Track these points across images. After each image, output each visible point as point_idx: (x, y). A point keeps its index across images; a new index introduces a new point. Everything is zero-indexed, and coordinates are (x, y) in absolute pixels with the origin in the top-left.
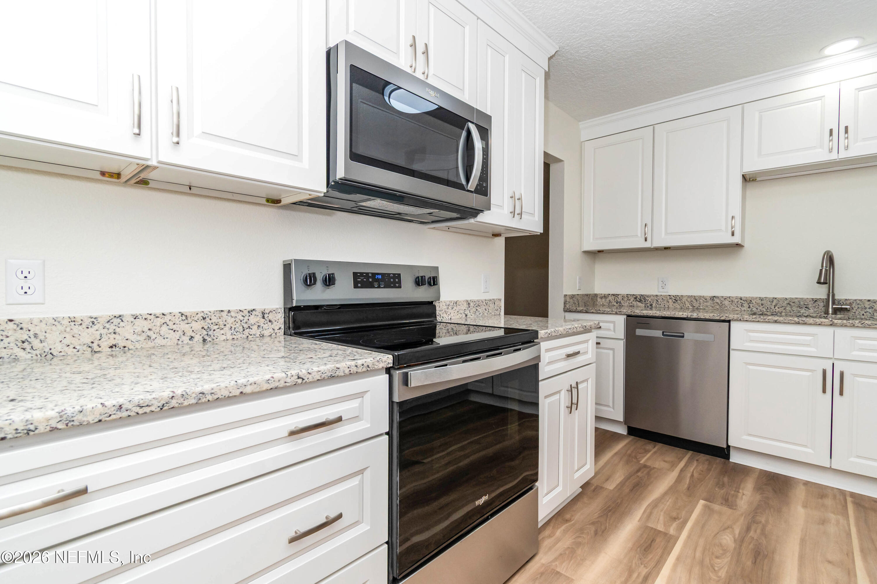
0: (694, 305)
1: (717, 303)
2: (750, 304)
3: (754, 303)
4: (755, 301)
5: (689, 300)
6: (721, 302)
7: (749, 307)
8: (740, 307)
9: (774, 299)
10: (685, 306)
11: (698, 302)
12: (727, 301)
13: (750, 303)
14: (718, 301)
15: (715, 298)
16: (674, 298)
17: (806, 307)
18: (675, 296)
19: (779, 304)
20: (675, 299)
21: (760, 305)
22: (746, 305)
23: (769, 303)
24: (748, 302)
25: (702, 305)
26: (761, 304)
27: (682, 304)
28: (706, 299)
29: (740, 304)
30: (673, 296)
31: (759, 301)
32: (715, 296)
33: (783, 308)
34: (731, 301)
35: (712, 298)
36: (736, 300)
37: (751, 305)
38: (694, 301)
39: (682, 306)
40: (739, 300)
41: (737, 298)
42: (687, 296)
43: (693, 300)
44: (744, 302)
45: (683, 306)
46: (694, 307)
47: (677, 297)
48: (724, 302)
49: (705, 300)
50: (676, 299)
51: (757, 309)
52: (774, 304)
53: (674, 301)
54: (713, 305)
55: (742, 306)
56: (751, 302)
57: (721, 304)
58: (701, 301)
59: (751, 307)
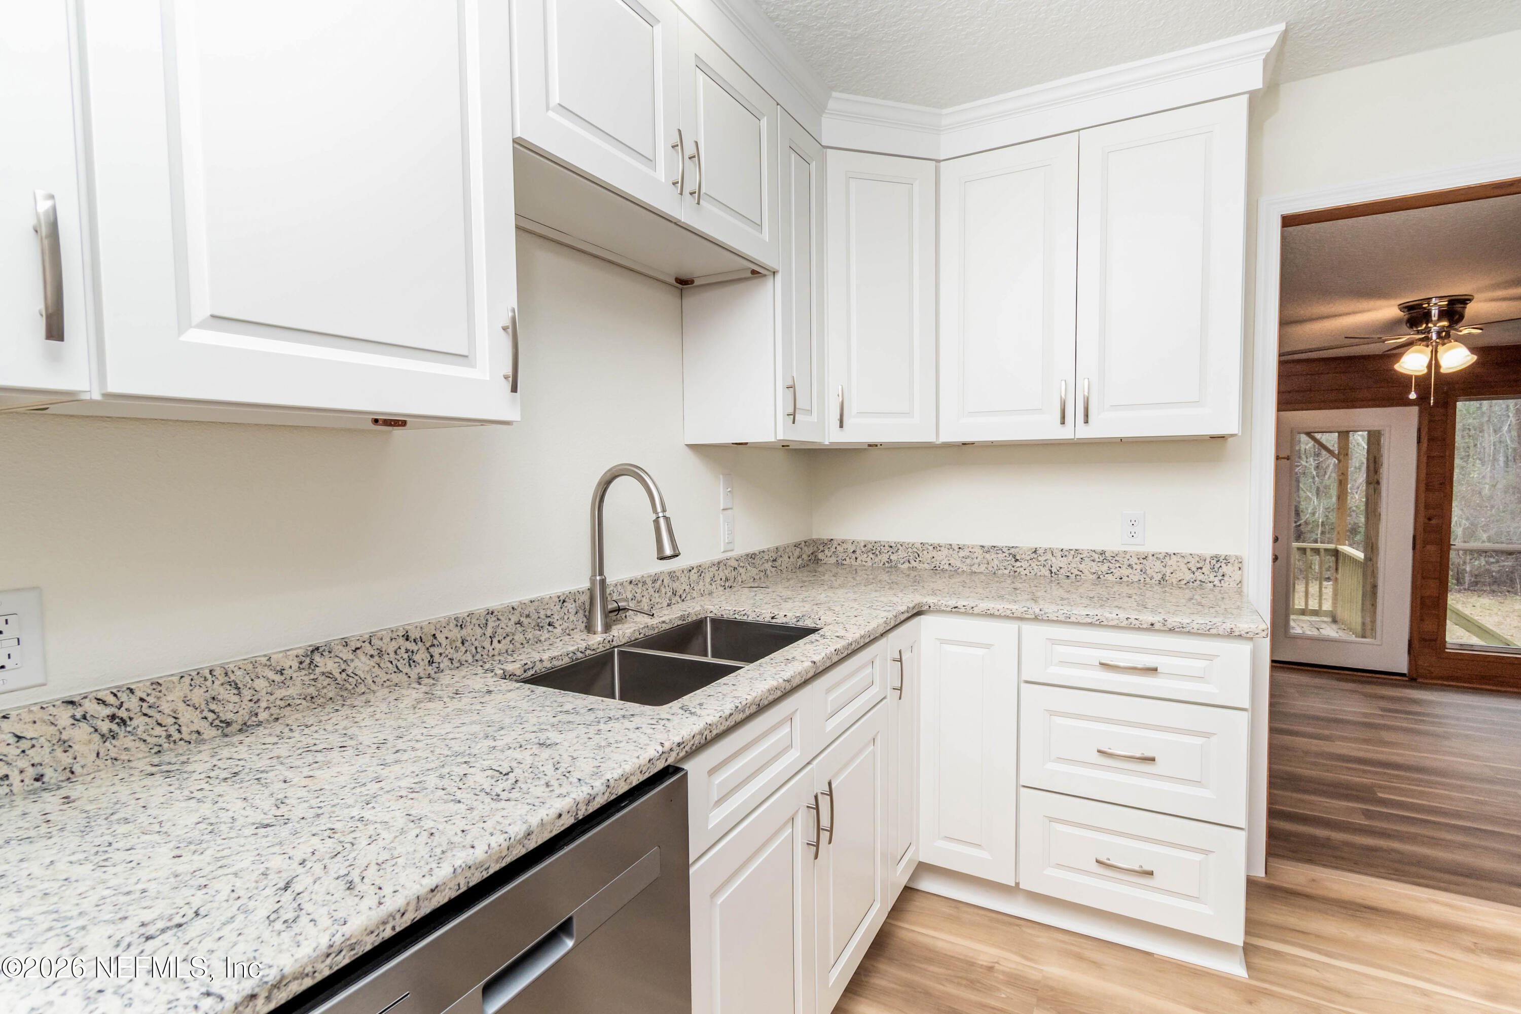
0: (229, 716)
1: (328, 675)
2: (431, 650)
3: (444, 642)
4: (446, 633)
5: (198, 696)
6: (343, 667)
7: (431, 663)
8: (406, 669)
9: (488, 616)
10: (176, 736)
11: (247, 694)
12: (363, 658)
13: (433, 645)
14: (326, 664)
15: (317, 658)
16: (108, 711)
17: (549, 625)
18: (111, 699)
19: (499, 631)
20: (113, 717)
21: (459, 644)
22: (421, 656)
23: (479, 631)
24: (428, 644)
25: (263, 704)
26: (460, 641)
27: (159, 731)
28: (281, 672)
29: (406, 656)
30: (101, 701)
31: (455, 634)
32: (317, 649)
33: (509, 639)
34: (375, 653)
35: (308, 661)
36: (394, 645)
37: (435, 651)
38: (226, 694)
39: (162, 741)
40: (401, 641)
41: (394, 635)
42: (187, 680)
43: (221, 690)
44: (415, 648)
45: (169, 736)
46: (228, 724)
47: (124, 697)
48: (352, 665)
49: (278, 678)
50: (123, 713)
51: (452, 660)
52: (489, 632)
53: (105, 726)
54: (312, 691)
55: (411, 662)
56: (435, 642)
57: (344, 675)
58: (260, 684)
59: (437, 658)
